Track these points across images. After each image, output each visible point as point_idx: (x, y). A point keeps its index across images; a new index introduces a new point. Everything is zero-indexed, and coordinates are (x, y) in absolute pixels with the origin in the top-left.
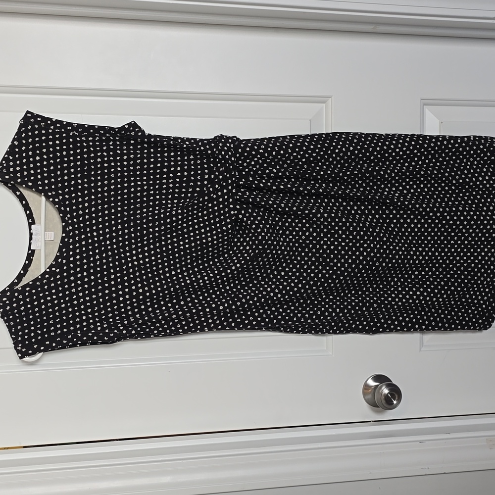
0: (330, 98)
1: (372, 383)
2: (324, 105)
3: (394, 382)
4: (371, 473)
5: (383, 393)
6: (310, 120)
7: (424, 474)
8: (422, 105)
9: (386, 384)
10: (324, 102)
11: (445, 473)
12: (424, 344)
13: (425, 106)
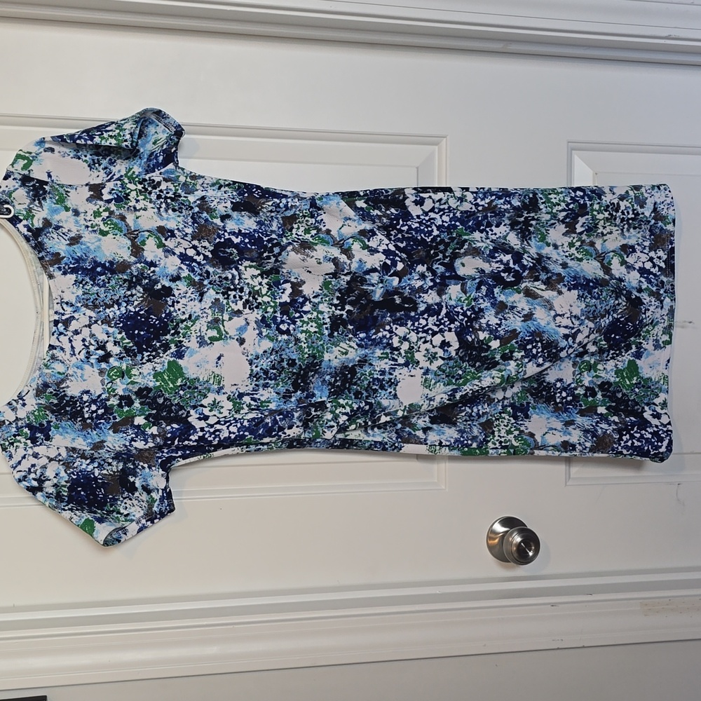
0: (445, 139)
1: (499, 528)
2: (437, 147)
3: (529, 527)
4: (485, 645)
5: (514, 542)
6: (417, 168)
7: (556, 648)
8: (569, 149)
9: (518, 529)
10: (436, 144)
11: (584, 647)
12: (571, 476)
13: (573, 152)
